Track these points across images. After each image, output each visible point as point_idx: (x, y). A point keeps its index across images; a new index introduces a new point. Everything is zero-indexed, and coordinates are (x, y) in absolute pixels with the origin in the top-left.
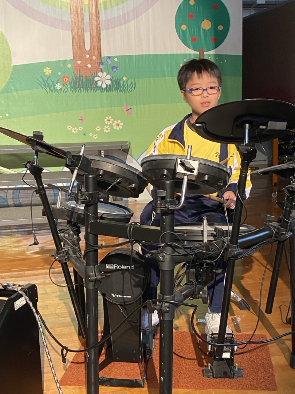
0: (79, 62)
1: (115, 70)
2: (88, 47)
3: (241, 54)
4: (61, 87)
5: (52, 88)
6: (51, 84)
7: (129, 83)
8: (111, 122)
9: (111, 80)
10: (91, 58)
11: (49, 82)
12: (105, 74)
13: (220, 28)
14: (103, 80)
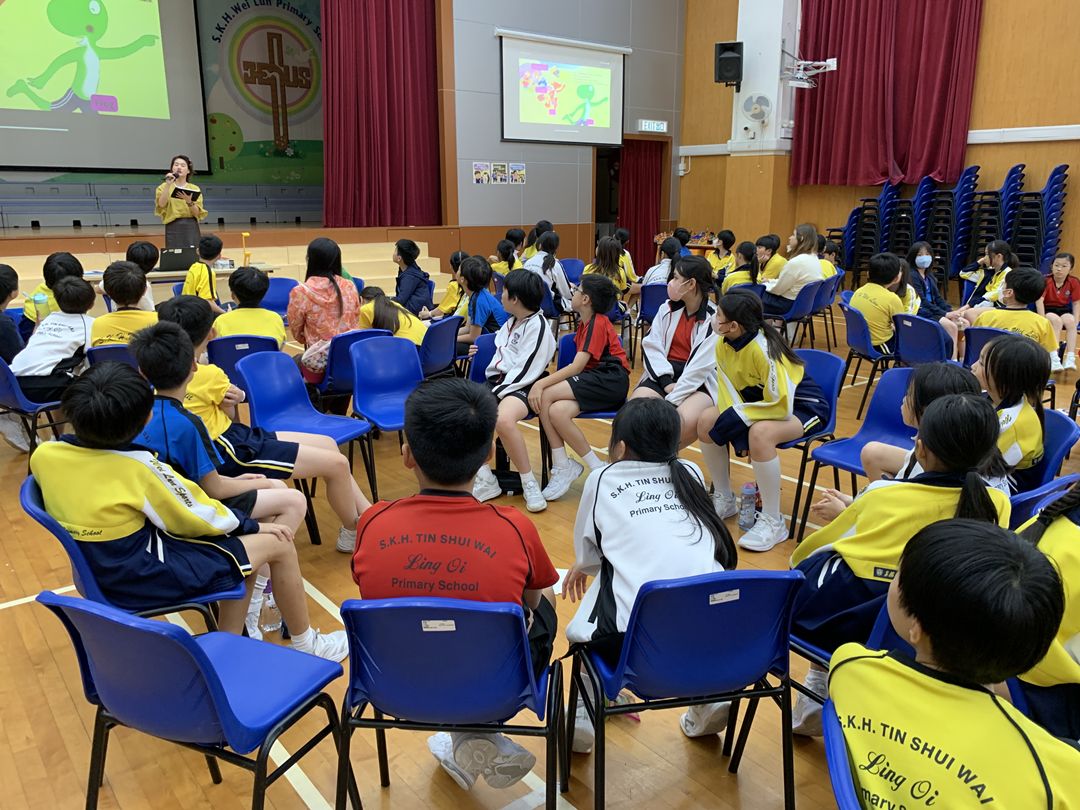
0: (277, 142)
1: (295, 147)
2: (282, 134)
4: (268, 155)
6: (263, 153)
7: (303, 154)
8: (294, 175)
9: (293, 152)
10: (283, 140)
12: (290, 149)
14: (290, 152)
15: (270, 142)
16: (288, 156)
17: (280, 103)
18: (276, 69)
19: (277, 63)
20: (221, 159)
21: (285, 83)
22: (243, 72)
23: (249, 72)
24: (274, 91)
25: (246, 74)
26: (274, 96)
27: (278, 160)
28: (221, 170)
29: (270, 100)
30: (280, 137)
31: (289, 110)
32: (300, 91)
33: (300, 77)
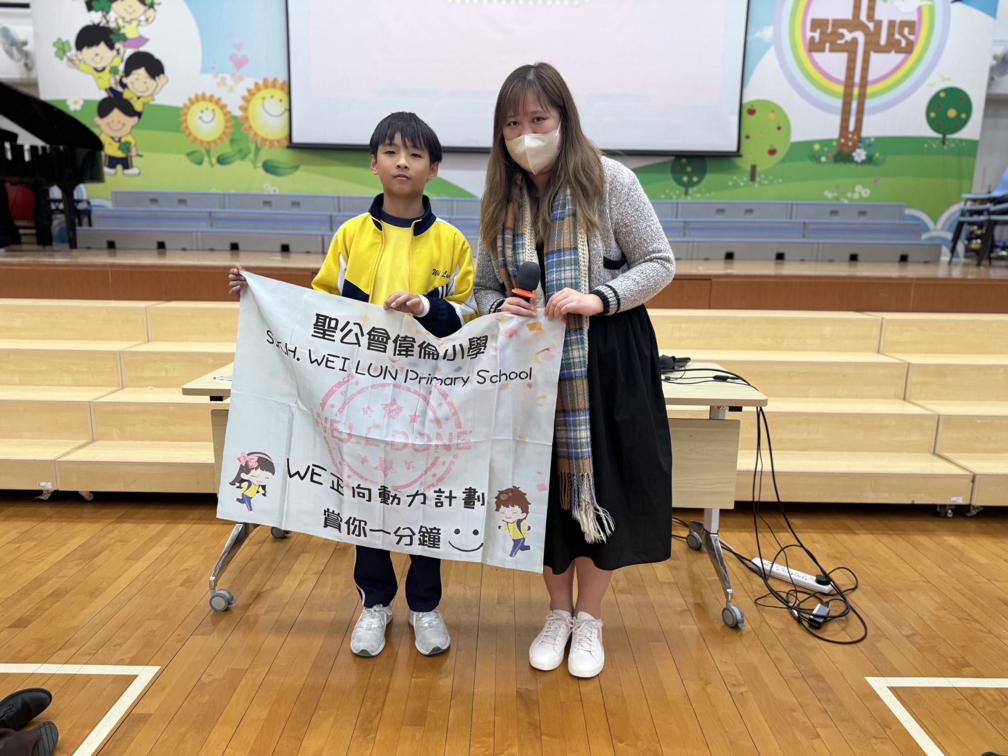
0: (843, 140)
1: (870, 147)
2: (852, 126)
4: (825, 160)
5: (818, 161)
7: (880, 158)
8: (860, 190)
9: (866, 156)
10: (852, 138)
11: (817, 156)
12: (862, 150)
13: (963, 116)
14: (860, 155)
15: (831, 141)
16: (856, 162)
17: (857, 79)
18: (862, 27)
19: (863, 17)
20: (754, 168)
21: (873, 45)
22: (809, 34)
23: (817, 35)
24: (851, 62)
25: (812, 38)
26: (850, 69)
27: (841, 167)
28: (750, 183)
29: (842, 76)
30: (848, 132)
31: (870, 89)
32: (894, 58)
33: (897, 36)
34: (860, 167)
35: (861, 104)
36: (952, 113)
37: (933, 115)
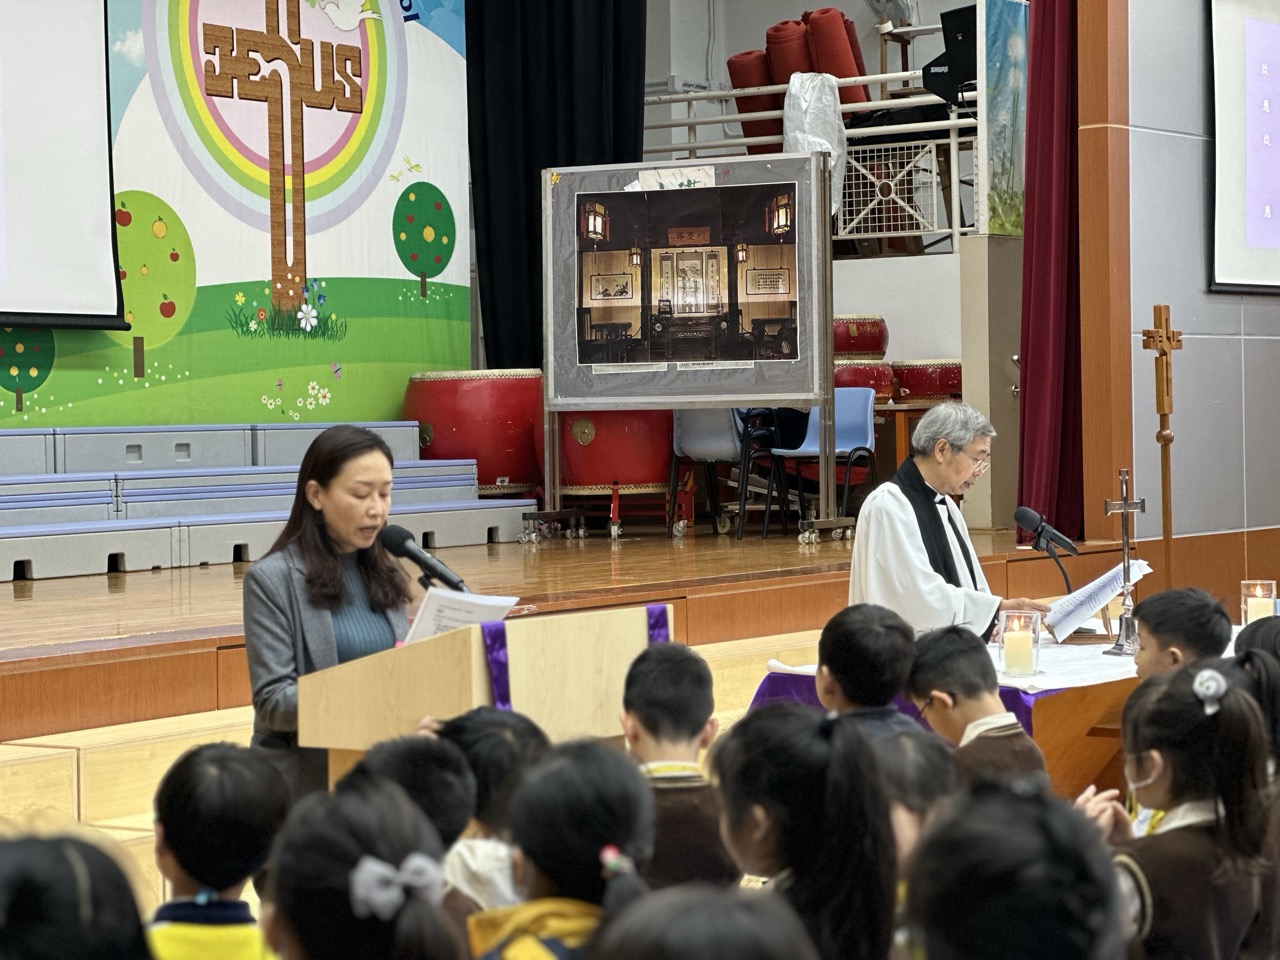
0: (279, 286)
1: (322, 301)
2: (290, 262)
3: (469, 285)
4: (255, 326)
5: (245, 329)
6: (244, 321)
7: (339, 324)
8: (316, 392)
9: (317, 318)
10: (293, 280)
11: (242, 317)
12: (310, 307)
13: (445, 240)
14: (308, 317)
15: (261, 284)
16: (304, 330)
17: (288, 160)
18: (282, 52)
19: (284, 33)
20: (140, 346)
21: (304, 92)
23: (216, 59)
24: (275, 119)
25: (210, 67)
26: (276, 137)
27: (284, 343)
28: (136, 379)
29: (264, 152)
30: (287, 270)
31: (311, 179)
32: (338, 119)
33: (338, 77)
34: (309, 341)
35: (300, 210)
36: (429, 234)
37: (403, 236)
